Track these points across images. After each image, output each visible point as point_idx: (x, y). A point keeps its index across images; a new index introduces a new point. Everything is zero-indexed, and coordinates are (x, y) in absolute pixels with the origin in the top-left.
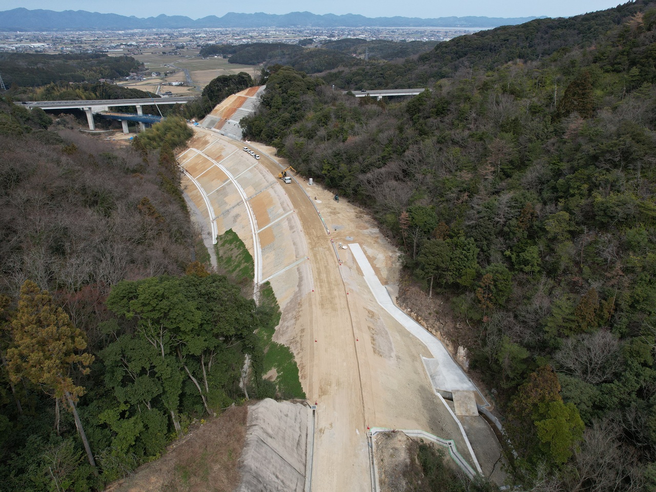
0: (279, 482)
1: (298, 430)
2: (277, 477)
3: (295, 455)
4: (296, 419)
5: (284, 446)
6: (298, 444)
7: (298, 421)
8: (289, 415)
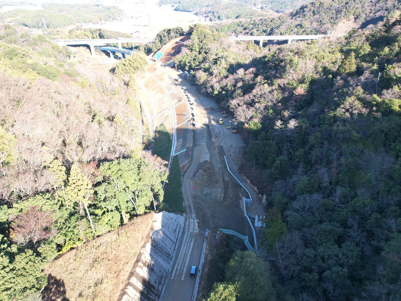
0: (164, 244)
1: (176, 225)
2: (163, 242)
3: (173, 235)
4: (176, 221)
5: (168, 230)
6: (175, 231)
7: (177, 221)
8: (173, 218)
